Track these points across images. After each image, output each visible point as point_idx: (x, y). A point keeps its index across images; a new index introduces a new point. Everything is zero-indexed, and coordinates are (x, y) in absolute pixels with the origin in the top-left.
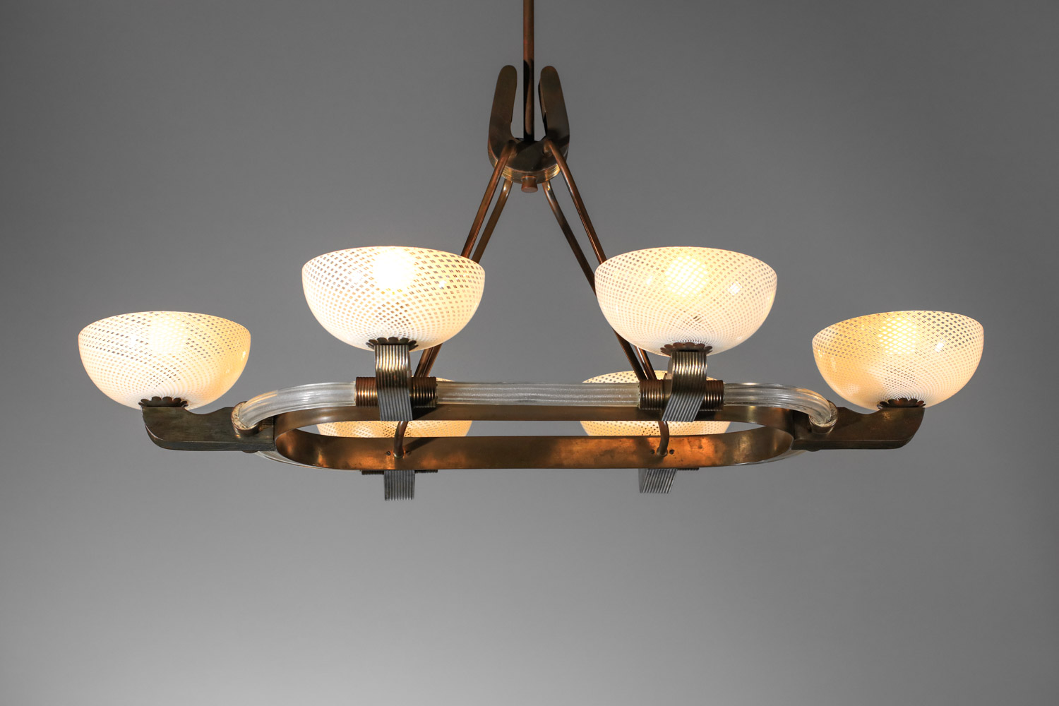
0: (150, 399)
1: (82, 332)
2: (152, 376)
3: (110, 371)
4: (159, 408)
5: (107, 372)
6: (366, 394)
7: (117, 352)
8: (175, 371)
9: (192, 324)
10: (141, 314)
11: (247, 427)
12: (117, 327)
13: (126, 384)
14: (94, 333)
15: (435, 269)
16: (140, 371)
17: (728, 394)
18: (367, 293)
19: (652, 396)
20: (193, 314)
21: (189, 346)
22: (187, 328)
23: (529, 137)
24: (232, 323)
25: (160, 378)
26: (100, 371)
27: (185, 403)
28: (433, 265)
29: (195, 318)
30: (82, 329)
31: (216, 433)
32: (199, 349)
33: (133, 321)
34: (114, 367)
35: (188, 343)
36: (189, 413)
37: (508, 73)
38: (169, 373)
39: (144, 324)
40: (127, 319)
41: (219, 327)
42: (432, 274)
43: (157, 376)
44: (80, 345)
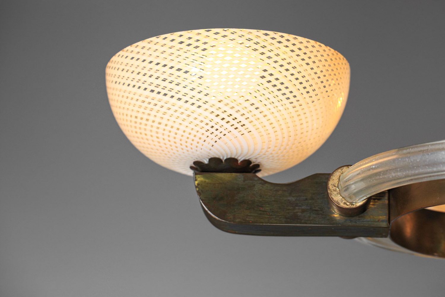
0: (206, 162)
1: (109, 64)
2: (208, 127)
3: (147, 120)
4: (220, 174)
5: (144, 122)
7: (157, 90)
8: (242, 119)
9: (269, 47)
10: (193, 33)
11: (352, 204)
12: (157, 54)
13: (171, 139)
14: (125, 63)
16: (191, 119)
20: (271, 33)
21: (264, 81)
22: (256, 50)
24: (327, 48)
25: (220, 130)
26: (134, 119)
27: (256, 168)
29: (273, 38)
30: (108, 60)
31: (303, 211)
32: (279, 86)
33: (181, 43)
34: (153, 113)
35: (263, 77)
36: (263, 182)
38: (234, 122)
39: (197, 47)
40: (173, 40)
41: (309, 54)
43: (216, 127)
44: (109, 84)
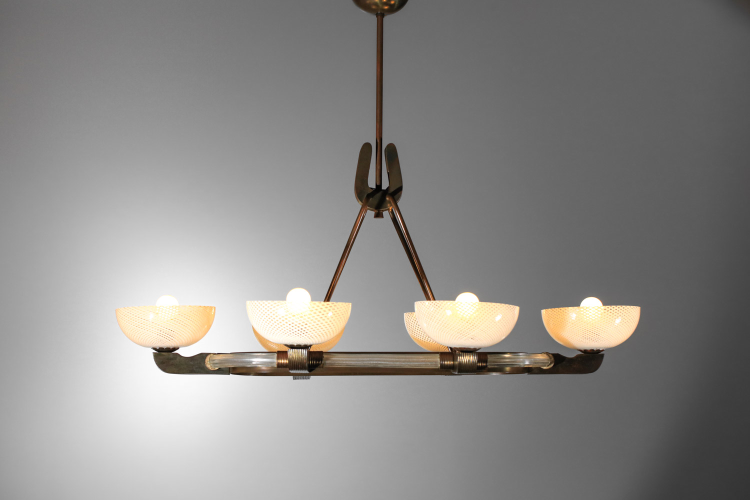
0: (158, 349)
4: (163, 353)
6: (281, 361)
11: (214, 369)
15: (323, 312)
17: (491, 362)
18: (284, 326)
19: (447, 363)
23: (379, 187)
28: (321, 311)
31: (196, 368)
36: (180, 356)
37: (366, 147)
42: (321, 316)
